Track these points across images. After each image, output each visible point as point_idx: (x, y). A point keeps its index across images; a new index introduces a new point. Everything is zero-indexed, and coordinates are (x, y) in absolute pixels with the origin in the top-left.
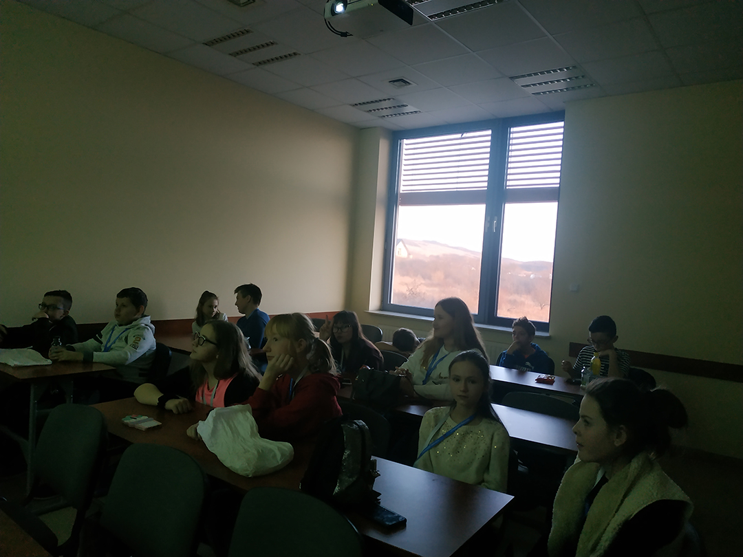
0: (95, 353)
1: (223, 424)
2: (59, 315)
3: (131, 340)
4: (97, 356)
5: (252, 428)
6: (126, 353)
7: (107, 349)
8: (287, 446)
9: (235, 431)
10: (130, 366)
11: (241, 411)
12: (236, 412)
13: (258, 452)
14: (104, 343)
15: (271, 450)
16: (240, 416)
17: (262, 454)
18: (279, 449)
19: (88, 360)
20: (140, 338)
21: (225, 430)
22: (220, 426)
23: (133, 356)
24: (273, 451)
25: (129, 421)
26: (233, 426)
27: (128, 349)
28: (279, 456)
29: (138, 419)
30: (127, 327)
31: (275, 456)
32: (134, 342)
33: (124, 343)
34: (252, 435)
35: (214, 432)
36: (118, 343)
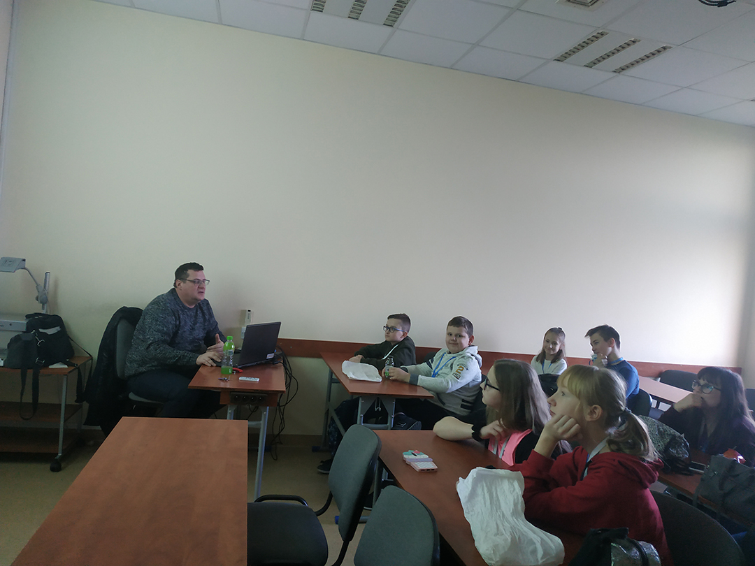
0: (420, 376)
1: (483, 490)
3: (455, 368)
4: (423, 380)
5: (515, 505)
6: (448, 383)
7: (434, 375)
8: (555, 542)
9: (494, 502)
10: (452, 394)
11: (509, 478)
12: (502, 477)
13: (513, 539)
14: (434, 369)
15: (531, 542)
16: (506, 484)
17: (517, 543)
18: (543, 542)
19: (413, 384)
20: (463, 367)
21: (484, 498)
22: (479, 491)
23: (454, 385)
24: (534, 544)
25: (408, 456)
26: (494, 494)
27: (451, 377)
28: (540, 553)
29: (418, 457)
31: (534, 552)
32: (457, 371)
33: (449, 370)
34: (515, 513)
35: (473, 495)
36: (444, 370)
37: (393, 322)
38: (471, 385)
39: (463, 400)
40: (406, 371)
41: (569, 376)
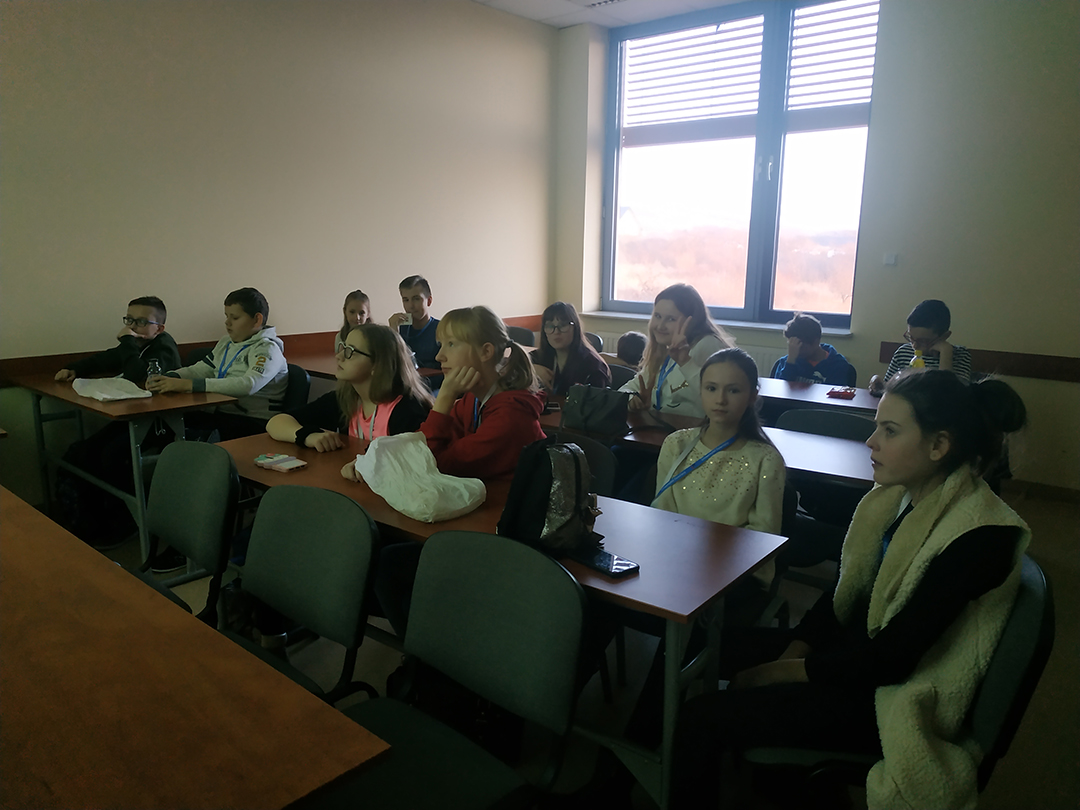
0: (207, 379)
1: (389, 458)
2: (152, 332)
3: (253, 361)
4: (212, 384)
5: (428, 462)
7: (221, 375)
8: (476, 483)
9: (405, 467)
11: (412, 440)
12: (407, 441)
13: (438, 490)
14: (218, 367)
15: (455, 489)
16: (411, 447)
17: (443, 494)
18: (466, 486)
19: (199, 390)
20: (264, 357)
21: (393, 466)
22: (385, 460)
23: (259, 383)
24: (458, 490)
25: (263, 461)
26: (402, 460)
28: (466, 495)
29: (276, 459)
30: (246, 343)
31: (461, 496)
32: (257, 364)
33: (244, 365)
34: (429, 471)
35: (378, 468)
36: (235, 366)
37: (138, 312)
38: (277, 380)
39: (271, 401)
40: (178, 376)
41: (450, 325)
